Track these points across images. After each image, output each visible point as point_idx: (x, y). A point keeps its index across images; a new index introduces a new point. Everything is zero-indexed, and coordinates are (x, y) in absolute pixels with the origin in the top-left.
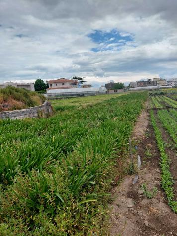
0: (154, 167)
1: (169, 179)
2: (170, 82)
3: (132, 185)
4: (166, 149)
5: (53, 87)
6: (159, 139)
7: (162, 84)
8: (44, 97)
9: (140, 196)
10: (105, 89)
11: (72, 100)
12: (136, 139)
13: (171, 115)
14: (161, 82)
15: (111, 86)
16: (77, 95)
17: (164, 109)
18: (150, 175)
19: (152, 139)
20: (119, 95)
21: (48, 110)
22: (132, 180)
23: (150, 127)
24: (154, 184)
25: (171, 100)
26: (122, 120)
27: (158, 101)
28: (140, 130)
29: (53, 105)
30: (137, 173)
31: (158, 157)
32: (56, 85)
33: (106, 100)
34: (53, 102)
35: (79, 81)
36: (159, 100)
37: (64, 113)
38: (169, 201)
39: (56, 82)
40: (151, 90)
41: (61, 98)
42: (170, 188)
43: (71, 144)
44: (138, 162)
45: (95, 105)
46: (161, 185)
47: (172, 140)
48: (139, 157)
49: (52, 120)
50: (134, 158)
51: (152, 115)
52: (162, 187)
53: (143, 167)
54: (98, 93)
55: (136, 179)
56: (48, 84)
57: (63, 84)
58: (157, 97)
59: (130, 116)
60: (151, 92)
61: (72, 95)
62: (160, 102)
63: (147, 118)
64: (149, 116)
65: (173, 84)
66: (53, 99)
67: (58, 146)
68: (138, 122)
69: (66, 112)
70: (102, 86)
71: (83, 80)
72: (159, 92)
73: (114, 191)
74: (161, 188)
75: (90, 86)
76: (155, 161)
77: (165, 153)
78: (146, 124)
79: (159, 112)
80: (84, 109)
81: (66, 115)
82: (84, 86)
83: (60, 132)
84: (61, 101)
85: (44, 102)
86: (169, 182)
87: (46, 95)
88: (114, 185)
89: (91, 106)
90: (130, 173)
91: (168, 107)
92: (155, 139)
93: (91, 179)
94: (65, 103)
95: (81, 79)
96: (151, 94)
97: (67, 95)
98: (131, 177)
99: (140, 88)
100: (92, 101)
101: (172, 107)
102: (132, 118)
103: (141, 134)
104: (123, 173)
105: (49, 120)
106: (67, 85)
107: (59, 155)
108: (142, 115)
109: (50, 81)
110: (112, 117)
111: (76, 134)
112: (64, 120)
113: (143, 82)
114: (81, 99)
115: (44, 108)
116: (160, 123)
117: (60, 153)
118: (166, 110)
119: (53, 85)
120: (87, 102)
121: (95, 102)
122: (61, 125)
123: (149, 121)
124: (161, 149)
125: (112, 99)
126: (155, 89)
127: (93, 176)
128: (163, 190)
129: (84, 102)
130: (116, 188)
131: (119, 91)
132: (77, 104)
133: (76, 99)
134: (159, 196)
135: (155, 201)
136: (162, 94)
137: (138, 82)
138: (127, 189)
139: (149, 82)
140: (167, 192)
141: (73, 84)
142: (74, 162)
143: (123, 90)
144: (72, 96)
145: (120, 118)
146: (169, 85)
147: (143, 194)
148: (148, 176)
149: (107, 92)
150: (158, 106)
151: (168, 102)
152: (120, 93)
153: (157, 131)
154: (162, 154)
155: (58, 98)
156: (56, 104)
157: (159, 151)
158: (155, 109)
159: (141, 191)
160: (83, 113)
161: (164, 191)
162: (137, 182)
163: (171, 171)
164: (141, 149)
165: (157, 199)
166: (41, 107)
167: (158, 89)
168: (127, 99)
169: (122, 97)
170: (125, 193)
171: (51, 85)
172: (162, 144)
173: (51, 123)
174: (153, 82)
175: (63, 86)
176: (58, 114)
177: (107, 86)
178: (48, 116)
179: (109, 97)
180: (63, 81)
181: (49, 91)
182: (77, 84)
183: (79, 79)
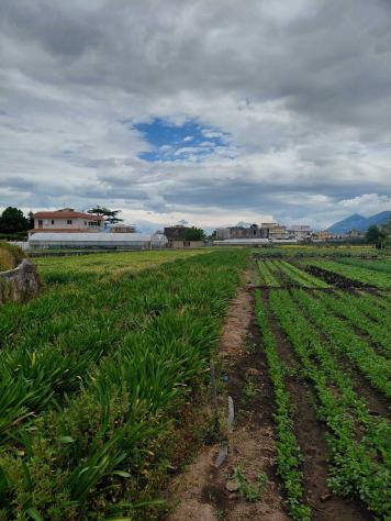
0: (260, 423)
1: (294, 454)
2: (294, 232)
3: (213, 471)
4: (288, 379)
5: (44, 227)
6: (272, 357)
7: (280, 236)
8: (20, 250)
9: (231, 496)
10: (162, 239)
11: (88, 259)
12: (226, 357)
13: (297, 302)
14: (277, 231)
15: (176, 233)
16: (101, 247)
17: (282, 288)
18: (253, 442)
19: (257, 356)
20: (193, 254)
21: (27, 281)
22: (215, 458)
23: (254, 328)
24: (261, 464)
25: (296, 270)
26: (196, 313)
27: (270, 270)
28: (233, 336)
29: (40, 270)
30: (226, 439)
31: (270, 401)
32: (53, 222)
33: (165, 264)
34: (40, 261)
35: (106, 217)
36: (273, 268)
37: (65, 290)
38: (293, 507)
39: (53, 217)
40: (256, 246)
41: (63, 254)
42: (294, 473)
43: (77, 373)
44: (227, 411)
45: (142, 274)
46: (276, 466)
47: (299, 359)
48: (230, 399)
49: (34, 307)
50: (220, 403)
51: (260, 301)
52: (279, 472)
53: (238, 423)
54: (149, 247)
55: (223, 453)
56: (32, 221)
57: (70, 222)
58: (270, 264)
59: (212, 307)
60: (256, 251)
61: (90, 247)
62: (274, 273)
63: (249, 308)
64: (253, 302)
65: (299, 237)
66: (44, 255)
67: (44, 379)
68: (231, 316)
69: (72, 289)
70: (158, 232)
71: (118, 216)
72: (273, 251)
73: (172, 487)
74: (273, 472)
75: (131, 230)
76: (260, 411)
77: (285, 390)
78: (246, 323)
79: (273, 294)
80: (115, 284)
81: (70, 298)
82: (119, 230)
83: (51, 340)
84: (61, 260)
85: (18, 262)
86: (293, 460)
87: (24, 245)
88: (172, 473)
89: (132, 277)
90: (211, 440)
91: (290, 285)
92: (264, 357)
93: (121, 463)
94: (72, 265)
95: (113, 214)
96: (256, 255)
97: (76, 247)
98: (213, 450)
99: (235, 241)
100: (133, 263)
101: (298, 287)
102: (219, 309)
103: (235, 345)
104: (195, 440)
105: (26, 307)
106: (78, 224)
107: (46, 401)
108: (238, 302)
109: (39, 213)
110: (176, 305)
111: (91, 345)
112: (63, 310)
113: (241, 228)
114: (109, 257)
115: (18, 277)
116: (273, 319)
117: (48, 394)
118: (287, 292)
119: (46, 222)
120: (121, 266)
121: (141, 267)
122: (57, 321)
123: (253, 314)
124: (277, 379)
125: (179, 262)
126: (265, 246)
127: (124, 456)
128: (280, 480)
129: (117, 265)
130: (177, 480)
131: (193, 244)
132: (99, 270)
133: (98, 258)
134: (272, 496)
135: (263, 507)
136: (279, 256)
137: (232, 229)
138: (202, 481)
139: (254, 231)
140: (289, 484)
141: (92, 224)
143: (200, 243)
144: (88, 249)
145: (193, 308)
146: (291, 238)
147: (238, 491)
148: (250, 446)
149: (169, 246)
150: (271, 281)
151: (289, 273)
152: (196, 249)
153: (269, 337)
154: (279, 392)
155: (52, 254)
156: (46, 266)
157: (272, 384)
158: (264, 288)
159: (231, 486)
160: (110, 293)
161: (283, 481)
162: (225, 462)
163: (296, 432)
164: (236, 380)
165: (268, 502)
166: (11, 274)
167: (272, 245)
168: (209, 264)
169: (199, 259)
170: (197, 490)
171: (41, 223)
172: (278, 368)
173: (32, 316)
174: (261, 230)
175: (69, 227)
176: (51, 293)
177: (169, 232)
178: (26, 296)
179: (170, 257)
180: (69, 216)
181: (33, 237)
182: (102, 224)
183: (109, 214)
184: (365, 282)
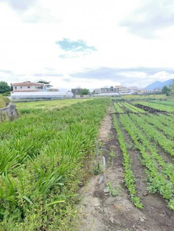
0: (117, 166)
1: (132, 178)
2: (130, 90)
3: (98, 185)
4: (128, 149)
5: (18, 90)
6: (121, 140)
7: (123, 92)
8: (8, 99)
9: (106, 194)
10: (71, 94)
11: (38, 103)
12: (101, 141)
13: (132, 119)
14: (122, 89)
15: (77, 91)
16: (44, 98)
17: (125, 113)
18: (114, 174)
19: (115, 141)
20: (85, 100)
21: (12, 112)
22: (98, 180)
23: (113, 130)
24: (118, 182)
25: (130, 105)
26: (88, 123)
28: (104, 133)
29: (17, 108)
30: (103, 173)
31: (121, 157)
32: (21, 88)
33: (73, 104)
34: (17, 105)
35: (45, 85)
36: (121, 105)
37: (29, 116)
38: (132, 197)
39: (21, 85)
40: (113, 96)
41: (27, 101)
42: (132, 185)
43: (37, 147)
44: (103, 162)
45: (62, 109)
46: (124, 183)
47: (133, 142)
48: (104, 158)
49: (17, 123)
50: (99, 158)
51: (115, 119)
52: (126, 185)
53: (107, 167)
54: (65, 98)
55: (101, 179)
56: (12, 87)
57: (29, 87)
58: (119, 103)
59: (95, 120)
60: (113, 98)
61: (39, 98)
62: (121, 107)
63: (111, 122)
64: (112, 119)
65: (132, 92)
66: (18, 102)
67: (24, 150)
68: (103, 125)
69: (31, 115)
70: (69, 91)
71: (50, 84)
72: (120, 98)
73: (81, 192)
74: (124, 186)
75: (56, 90)
76: (119, 161)
77: (127, 154)
78: (110, 127)
79: (121, 116)
80: (51, 113)
81: (32, 119)
82: (50, 90)
83: (25, 135)
84: (26, 104)
85: (8, 104)
86: (132, 180)
87: (10, 98)
88: (81, 186)
89: (58, 110)
90: (96, 173)
91: (128, 112)
92: (118, 141)
93: (59, 181)
94: (31, 106)
95: (48, 83)
96: (113, 100)
97: (33, 99)
98: (97, 177)
99: (104, 94)
100: (59, 105)
101: (132, 112)
102: (98, 122)
103: (105, 136)
104: (90, 173)
105: (13, 123)
106: (33, 88)
107: (25, 159)
108: (105, 119)
109: (15, 84)
110: (79, 120)
111: (42, 137)
112: (29, 124)
113: (106, 89)
114: (48, 102)
115: (8, 111)
116: (121, 126)
117: (25, 156)
118: (127, 115)
119: (18, 87)
120: (53, 106)
121: (62, 106)
122: (26, 128)
123: (113, 124)
124: (124, 149)
125: (79, 103)
126: (117, 96)
127: (61, 177)
128: (126, 188)
129: (50, 106)
130: (83, 189)
131: (84, 96)
132: (43, 107)
133: (43, 103)
134: (123, 194)
135: (119, 198)
136: (123, 100)
137: (102, 89)
138: (93, 189)
139: (112, 89)
140: (130, 189)
141: (39, 88)
142: (41, 164)
143: (88, 96)
144: (37, 99)
145: (86, 121)
146: (128, 92)
147: (109, 192)
148: (113, 176)
149: (74, 97)
150: (120, 110)
151: (128, 107)
153: (119, 133)
154: (125, 154)
155: (22, 102)
156: (20, 107)
157: (122, 151)
158: (117, 114)
159: (106, 190)
160: (50, 116)
161: (127, 188)
162: (103, 182)
163: (132, 169)
164: (106, 150)
165: (121, 196)
166: (5, 109)
167: (120, 96)
168: (92, 104)
169: (88, 102)
170: (92, 193)
171: (16, 88)
172: (124, 146)
173: (15, 127)
174: (115, 89)
175: (29, 89)
176: (23, 117)
177: (73, 91)
178: (12, 119)
179: (75, 102)
180: (28, 85)
181: (13, 94)
182: (43, 87)
183: (46, 83)
184: (161, 110)
